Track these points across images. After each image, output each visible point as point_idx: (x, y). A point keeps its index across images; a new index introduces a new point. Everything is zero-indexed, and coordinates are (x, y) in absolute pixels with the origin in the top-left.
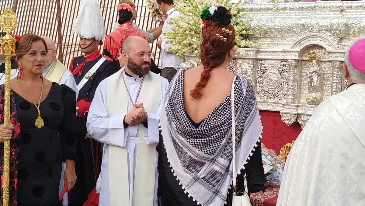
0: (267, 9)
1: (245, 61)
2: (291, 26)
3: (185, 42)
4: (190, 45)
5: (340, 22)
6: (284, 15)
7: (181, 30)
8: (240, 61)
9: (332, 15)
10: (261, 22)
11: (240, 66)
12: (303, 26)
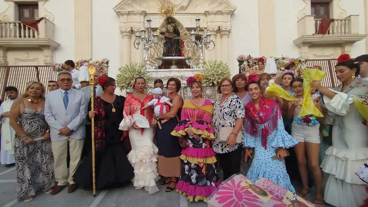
0: (154, 71)
1: (150, 88)
2: (163, 77)
3: (127, 82)
4: (129, 84)
5: (180, 75)
6: (159, 73)
7: (125, 78)
8: (148, 89)
9: (176, 73)
10: (152, 76)
11: (148, 91)
12: (168, 76)
